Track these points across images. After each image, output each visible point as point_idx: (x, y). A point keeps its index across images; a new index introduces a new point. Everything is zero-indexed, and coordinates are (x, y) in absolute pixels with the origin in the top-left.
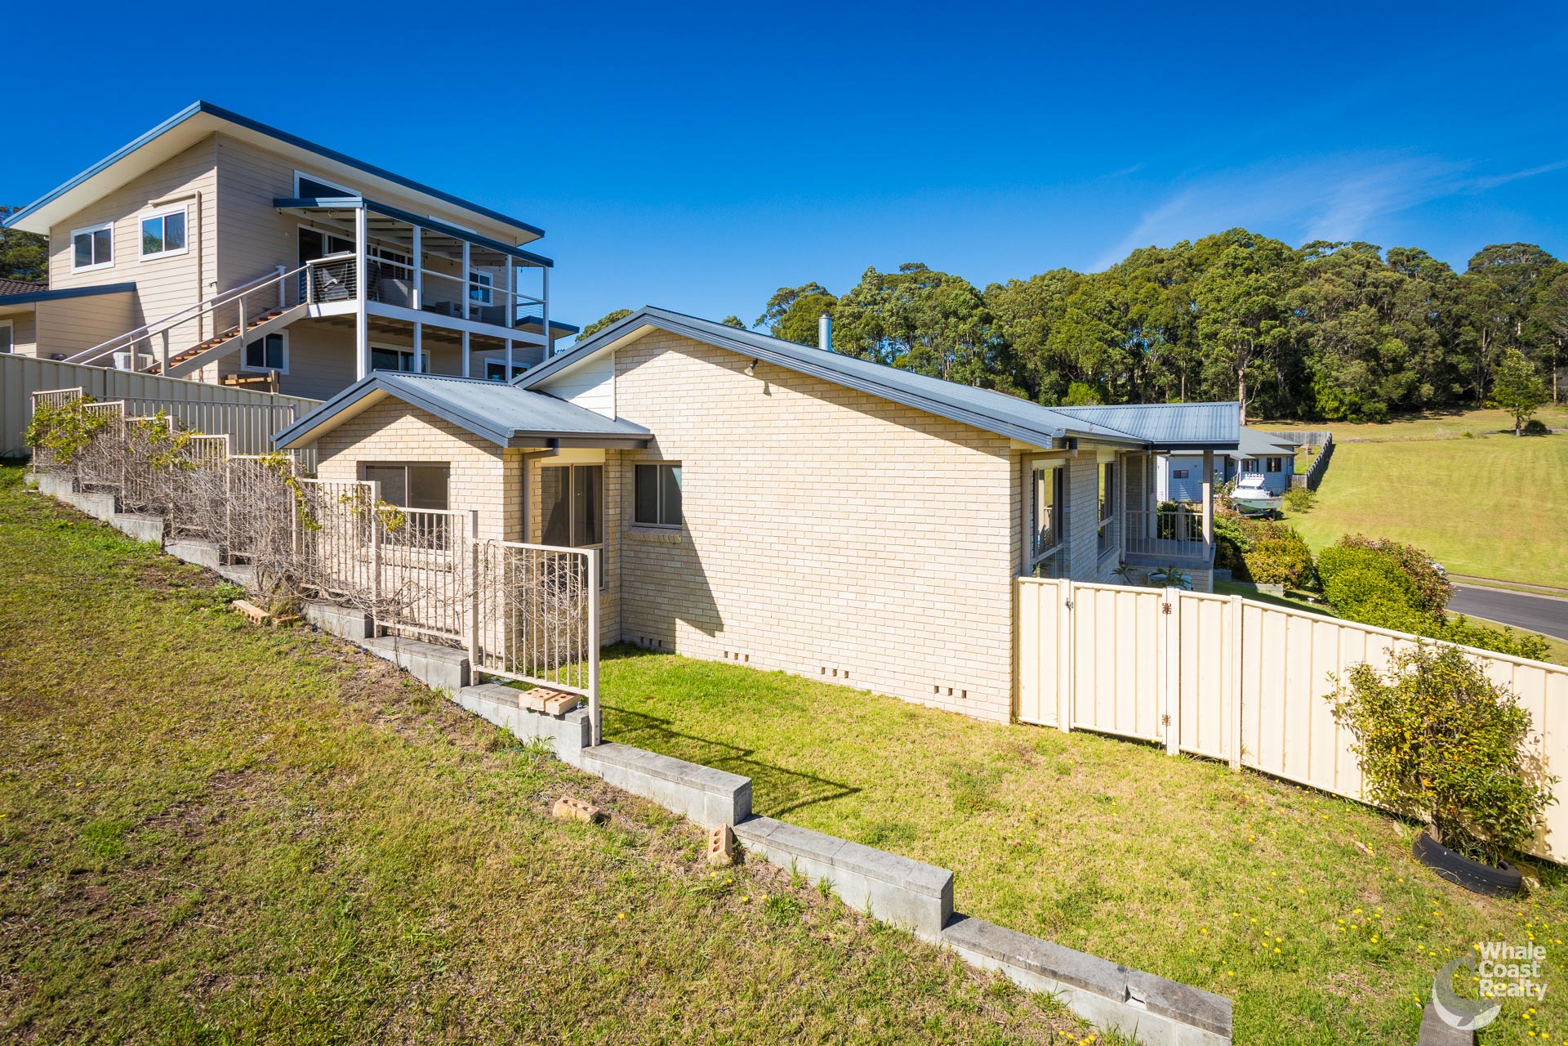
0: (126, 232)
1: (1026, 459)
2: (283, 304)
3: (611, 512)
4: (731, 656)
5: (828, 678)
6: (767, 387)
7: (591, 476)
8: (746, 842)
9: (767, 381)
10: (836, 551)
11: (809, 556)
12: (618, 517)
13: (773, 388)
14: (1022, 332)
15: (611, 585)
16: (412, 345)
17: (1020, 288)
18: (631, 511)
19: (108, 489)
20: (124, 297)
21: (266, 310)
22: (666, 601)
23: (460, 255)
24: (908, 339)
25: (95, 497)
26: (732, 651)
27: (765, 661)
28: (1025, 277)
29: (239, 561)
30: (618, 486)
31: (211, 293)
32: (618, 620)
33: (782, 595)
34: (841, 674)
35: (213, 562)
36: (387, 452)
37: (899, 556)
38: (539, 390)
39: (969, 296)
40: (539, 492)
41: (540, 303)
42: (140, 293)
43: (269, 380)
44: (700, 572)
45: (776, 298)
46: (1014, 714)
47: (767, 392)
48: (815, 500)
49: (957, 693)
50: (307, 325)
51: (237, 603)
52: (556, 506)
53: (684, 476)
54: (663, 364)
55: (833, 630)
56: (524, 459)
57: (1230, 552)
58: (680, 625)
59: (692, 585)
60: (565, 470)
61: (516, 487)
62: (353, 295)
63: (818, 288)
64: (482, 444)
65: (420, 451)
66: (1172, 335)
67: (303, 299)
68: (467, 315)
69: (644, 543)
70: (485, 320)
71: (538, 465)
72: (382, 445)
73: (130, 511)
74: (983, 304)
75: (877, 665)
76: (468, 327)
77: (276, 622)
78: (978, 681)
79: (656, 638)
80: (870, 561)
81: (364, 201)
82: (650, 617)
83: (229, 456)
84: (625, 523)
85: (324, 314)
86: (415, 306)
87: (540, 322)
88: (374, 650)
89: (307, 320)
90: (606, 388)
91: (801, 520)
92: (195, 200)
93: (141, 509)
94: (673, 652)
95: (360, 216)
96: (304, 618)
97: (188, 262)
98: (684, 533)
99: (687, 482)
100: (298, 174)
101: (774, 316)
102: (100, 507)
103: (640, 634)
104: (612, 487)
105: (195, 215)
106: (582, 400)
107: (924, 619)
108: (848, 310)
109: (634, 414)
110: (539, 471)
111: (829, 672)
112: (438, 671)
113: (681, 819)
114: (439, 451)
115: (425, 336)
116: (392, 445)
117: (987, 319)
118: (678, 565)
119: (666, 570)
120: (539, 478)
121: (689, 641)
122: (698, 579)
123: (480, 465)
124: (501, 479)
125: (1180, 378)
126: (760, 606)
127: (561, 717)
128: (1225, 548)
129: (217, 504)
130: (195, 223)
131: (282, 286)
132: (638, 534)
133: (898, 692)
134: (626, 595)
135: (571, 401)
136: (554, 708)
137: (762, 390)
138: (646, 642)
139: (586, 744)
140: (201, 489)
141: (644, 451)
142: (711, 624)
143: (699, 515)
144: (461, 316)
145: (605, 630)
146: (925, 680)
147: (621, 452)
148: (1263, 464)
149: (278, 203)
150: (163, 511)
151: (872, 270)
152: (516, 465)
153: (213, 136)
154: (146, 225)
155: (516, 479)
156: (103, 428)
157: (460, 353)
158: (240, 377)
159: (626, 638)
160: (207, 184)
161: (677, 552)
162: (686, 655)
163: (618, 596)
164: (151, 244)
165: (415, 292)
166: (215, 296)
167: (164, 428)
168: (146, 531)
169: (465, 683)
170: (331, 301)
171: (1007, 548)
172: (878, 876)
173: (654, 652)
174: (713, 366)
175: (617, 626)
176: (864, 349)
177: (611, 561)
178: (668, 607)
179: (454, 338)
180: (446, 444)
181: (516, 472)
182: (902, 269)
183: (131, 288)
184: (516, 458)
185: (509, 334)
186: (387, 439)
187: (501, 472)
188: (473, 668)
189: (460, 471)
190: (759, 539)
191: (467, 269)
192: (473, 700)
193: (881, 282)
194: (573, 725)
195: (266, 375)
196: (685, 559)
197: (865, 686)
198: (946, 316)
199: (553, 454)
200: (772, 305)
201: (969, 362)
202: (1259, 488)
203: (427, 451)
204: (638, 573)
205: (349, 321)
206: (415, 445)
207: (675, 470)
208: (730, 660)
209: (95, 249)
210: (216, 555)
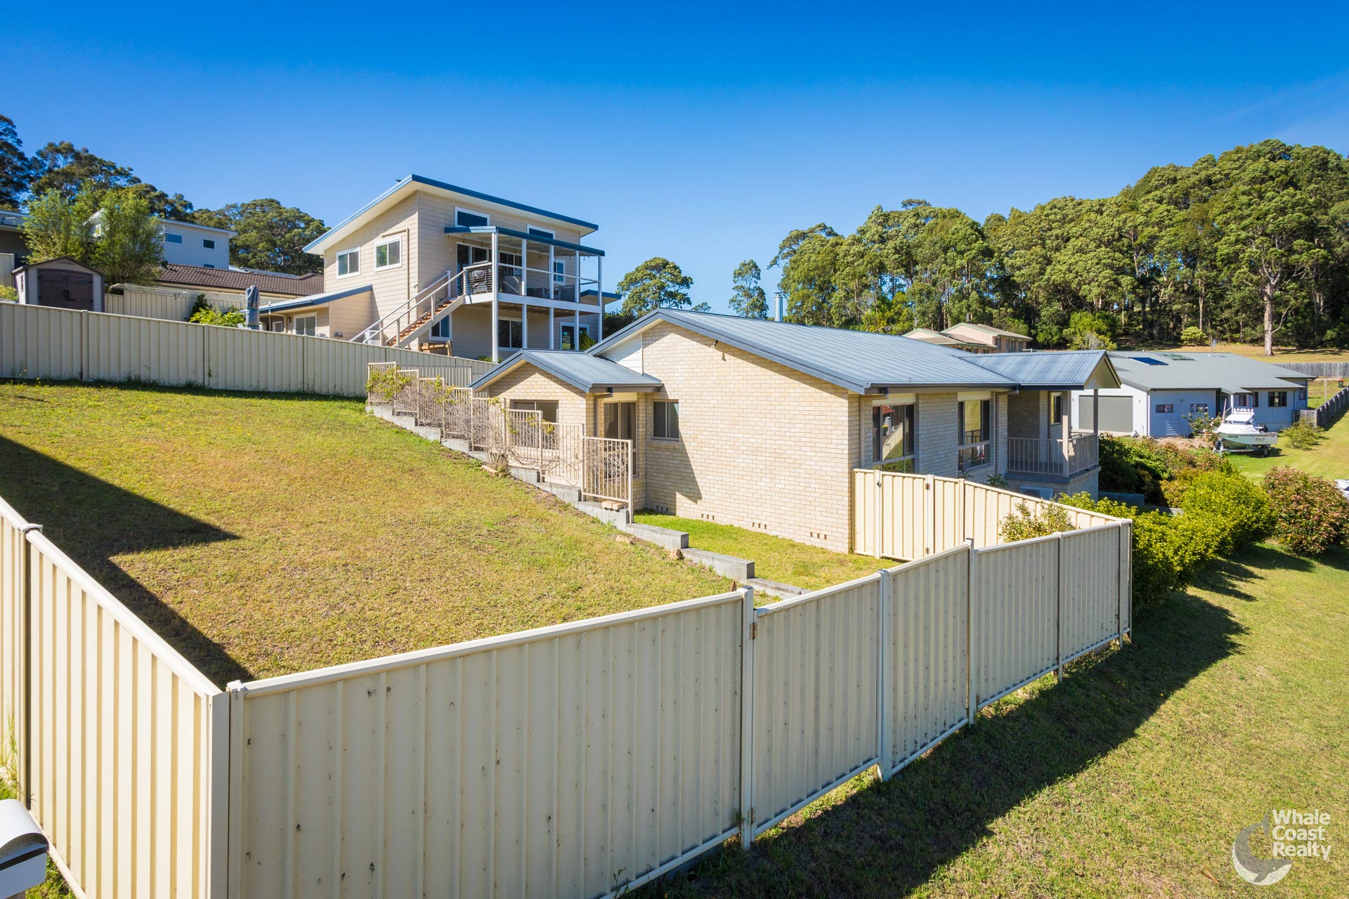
0: (367, 253)
1: (862, 399)
2: (449, 296)
3: (641, 430)
4: (705, 516)
5: (756, 529)
6: (724, 356)
7: (630, 408)
8: (685, 555)
9: (724, 352)
10: (760, 454)
11: (746, 457)
12: (644, 433)
13: (727, 356)
14: (1022, 265)
15: (641, 474)
16: (521, 317)
17: (1019, 217)
18: (651, 429)
19: (411, 414)
20: (367, 294)
21: (441, 300)
22: (670, 484)
23: (548, 251)
24: (910, 275)
25: (405, 418)
26: (706, 513)
27: (723, 520)
28: (1027, 207)
29: (477, 449)
30: (644, 415)
31: (415, 293)
32: (644, 495)
33: (732, 480)
34: (762, 526)
35: (466, 450)
36: (526, 394)
37: (792, 457)
38: (600, 356)
39: (970, 231)
40: (603, 417)
41: (595, 282)
42: (375, 291)
43: (447, 346)
44: (689, 466)
45: (788, 239)
46: (852, 550)
47: (724, 359)
48: (749, 423)
49: (822, 536)
50: (464, 308)
51: (484, 466)
52: (610, 425)
53: (680, 409)
54: (668, 341)
55: (759, 500)
56: (596, 398)
57: (1148, 479)
58: (678, 496)
59: (684, 474)
60: (616, 405)
61: (592, 414)
62: (490, 290)
63: (825, 227)
64: (575, 390)
65: (543, 394)
66: (1191, 258)
67: (461, 293)
68: (552, 296)
69: (658, 449)
70: (563, 299)
71: (602, 402)
72: (521, 391)
73: (422, 425)
74: (984, 238)
75: (782, 521)
76: (552, 304)
77: (500, 475)
78: (832, 529)
79: (665, 506)
80: (777, 460)
81: (497, 228)
82: (662, 494)
83: (472, 398)
84: (648, 437)
85: (474, 302)
86: (523, 294)
87: (596, 293)
88: (541, 487)
89: (464, 306)
90: (637, 355)
91: (742, 436)
92: (406, 233)
93: (429, 425)
94: (674, 514)
95: (494, 238)
96: (509, 474)
97: (401, 272)
98: (680, 443)
99: (682, 411)
100: (458, 209)
101: (786, 257)
102: (408, 423)
103: (656, 504)
104: (641, 415)
105: (406, 243)
106: (623, 362)
107: (805, 493)
108: (856, 249)
109: (653, 371)
110: (603, 406)
111: (756, 526)
112: (568, 495)
113: (662, 548)
114: (553, 394)
115: (528, 310)
116: (529, 390)
117: (988, 253)
118: (677, 462)
119: (671, 465)
120: (603, 410)
121: (684, 507)
122: (688, 471)
123: (574, 402)
124: (585, 410)
125: (1198, 305)
126: (720, 487)
127: (618, 511)
128: (1144, 476)
129: (468, 421)
130: (406, 247)
131: (449, 287)
132: (655, 443)
133: (792, 537)
134: (649, 481)
135: (619, 363)
136: (615, 507)
137: (721, 358)
138: (660, 508)
139: (628, 522)
140: (459, 414)
141: (659, 394)
142: (695, 496)
143: (688, 432)
144: (548, 297)
145: (637, 501)
146: (806, 529)
147: (646, 394)
148: (1264, 399)
149: (447, 230)
150: (440, 425)
151: (880, 208)
152: (592, 402)
153: (415, 193)
154: (379, 249)
155: (592, 410)
156: (409, 383)
157: (548, 318)
158: (430, 344)
159: (649, 507)
160: (412, 223)
161: (676, 454)
162: (680, 516)
163: (644, 481)
164: (382, 261)
165: (523, 283)
166: (417, 294)
167: (440, 384)
168: (432, 435)
169: (580, 500)
170: (477, 293)
171: (846, 452)
172: (728, 562)
173: (662, 513)
174: (695, 343)
175: (644, 499)
176: (866, 286)
177: (640, 459)
178: (671, 488)
179: (545, 311)
180: (556, 390)
181: (592, 406)
182: (905, 205)
183: (370, 288)
184: (592, 398)
185: (577, 307)
186: (526, 387)
187: (585, 406)
188: (583, 493)
189: (564, 406)
190: (720, 446)
191: (552, 260)
192: (582, 507)
193: (885, 219)
194: (623, 514)
195: (444, 343)
196: (680, 459)
197: (775, 533)
198: (946, 250)
199: (610, 396)
200: (782, 248)
201: (966, 297)
202: (1248, 423)
203: (547, 394)
204: (655, 467)
205: (488, 305)
206: (541, 390)
207: (675, 405)
208: (705, 519)
209: (350, 264)
210: (467, 446)
